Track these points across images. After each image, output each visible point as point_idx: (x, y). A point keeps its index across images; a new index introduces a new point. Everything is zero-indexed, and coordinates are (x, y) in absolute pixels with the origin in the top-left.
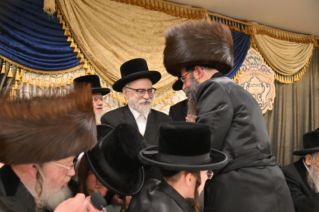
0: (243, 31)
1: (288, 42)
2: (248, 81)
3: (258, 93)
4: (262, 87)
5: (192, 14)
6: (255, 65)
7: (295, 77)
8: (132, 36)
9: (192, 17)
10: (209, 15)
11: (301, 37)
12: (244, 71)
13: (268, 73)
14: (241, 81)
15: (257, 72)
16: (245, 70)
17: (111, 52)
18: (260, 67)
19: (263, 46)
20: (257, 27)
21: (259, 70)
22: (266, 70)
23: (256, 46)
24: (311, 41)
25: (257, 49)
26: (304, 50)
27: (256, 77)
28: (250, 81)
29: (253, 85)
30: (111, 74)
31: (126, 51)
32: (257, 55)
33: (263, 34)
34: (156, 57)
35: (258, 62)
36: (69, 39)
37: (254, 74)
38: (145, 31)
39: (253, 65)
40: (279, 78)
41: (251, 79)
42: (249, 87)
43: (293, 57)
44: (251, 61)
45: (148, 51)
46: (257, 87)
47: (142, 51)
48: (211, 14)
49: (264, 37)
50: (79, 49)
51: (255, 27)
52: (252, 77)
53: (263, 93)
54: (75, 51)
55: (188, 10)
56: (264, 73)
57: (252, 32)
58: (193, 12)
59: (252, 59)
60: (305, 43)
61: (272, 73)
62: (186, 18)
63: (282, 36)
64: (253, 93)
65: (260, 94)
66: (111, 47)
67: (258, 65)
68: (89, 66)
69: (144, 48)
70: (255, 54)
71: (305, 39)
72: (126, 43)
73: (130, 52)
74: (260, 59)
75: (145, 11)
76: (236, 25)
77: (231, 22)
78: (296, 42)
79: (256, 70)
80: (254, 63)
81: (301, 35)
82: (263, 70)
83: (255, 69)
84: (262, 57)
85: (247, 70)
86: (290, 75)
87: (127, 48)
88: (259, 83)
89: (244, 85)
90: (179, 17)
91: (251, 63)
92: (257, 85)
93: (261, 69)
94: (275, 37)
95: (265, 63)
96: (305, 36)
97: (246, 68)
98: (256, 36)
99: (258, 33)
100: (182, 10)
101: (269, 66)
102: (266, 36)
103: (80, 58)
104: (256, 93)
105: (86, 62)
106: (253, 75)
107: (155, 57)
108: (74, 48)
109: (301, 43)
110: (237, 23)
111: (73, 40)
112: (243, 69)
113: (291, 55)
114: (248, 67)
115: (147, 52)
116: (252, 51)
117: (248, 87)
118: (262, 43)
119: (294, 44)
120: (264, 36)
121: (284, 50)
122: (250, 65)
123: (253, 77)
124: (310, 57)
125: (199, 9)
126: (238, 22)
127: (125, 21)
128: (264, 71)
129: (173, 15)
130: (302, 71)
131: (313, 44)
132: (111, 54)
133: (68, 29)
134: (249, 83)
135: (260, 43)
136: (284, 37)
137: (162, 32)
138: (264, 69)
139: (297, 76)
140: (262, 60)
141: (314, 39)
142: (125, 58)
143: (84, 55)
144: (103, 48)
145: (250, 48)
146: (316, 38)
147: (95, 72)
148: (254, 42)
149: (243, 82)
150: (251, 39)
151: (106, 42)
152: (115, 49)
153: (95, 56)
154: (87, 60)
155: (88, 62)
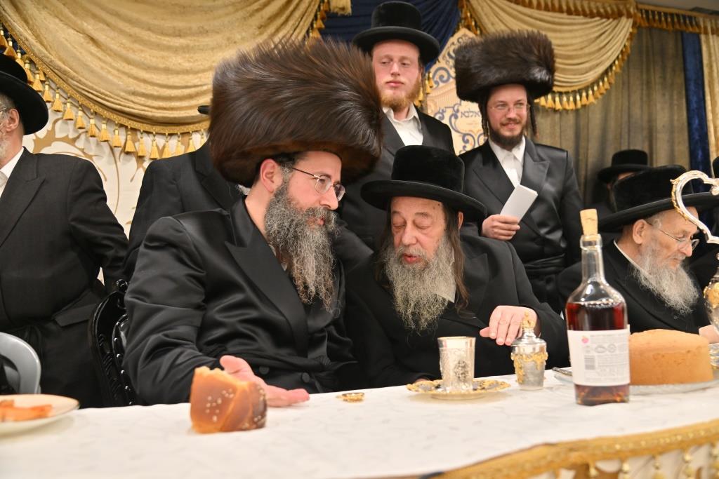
1: (565, 15)
2: (455, 105)
3: (478, 131)
7: (584, 94)
11: (599, 4)
12: (444, 82)
14: (435, 104)
16: (445, 78)
17: (81, 35)
23: (476, 26)
24: (625, 12)
25: (478, 32)
26: (607, 33)
28: (460, 104)
29: (466, 114)
30: (79, 82)
31: (121, 32)
34: (201, 47)
42: (456, 117)
43: (576, 50)
45: (177, 33)
47: (163, 34)
49: (496, 4)
60: (608, 18)
63: (548, 1)
64: (467, 132)
66: (79, 22)
69: (168, 24)
71: (612, 9)
72: (117, 15)
73: (130, 35)
78: (585, 15)
85: (451, 80)
86: (570, 90)
87: (121, 25)
89: (445, 114)
94: (528, 5)
97: (449, 75)
98: (473, 1)
102: (501, 2)
103: (3, 48)
104: (474, 130)
105: (19, 56)
107: (199, 46)
109: (597, 18)
112: (441, 77)
113: (572, 45)
115: (176, 36)
116: (464, 35)
117: (453, 119)
118: (488, 17)
119: (581, 19)
121: (552, 34)
124: (621, 48)
130: (603, 81)
131: (631, 21)
132: (80, 38)
134: (456, 108)
135: (485, 17)
136: (553, 5)
139: (590, 92)
141: (637, 8)
142: (114, 46)
143: (14, 42)
144: (61, 25)
145: (458, 29)
146: (640, 6)
147: (43, 79)
148: (469, 14)
149: (442, 107)
150: (463, 7)
151: (66, 11)
152: (89, 26)
153: (42, 44)
154: (23, 53)
155: (25, 56)
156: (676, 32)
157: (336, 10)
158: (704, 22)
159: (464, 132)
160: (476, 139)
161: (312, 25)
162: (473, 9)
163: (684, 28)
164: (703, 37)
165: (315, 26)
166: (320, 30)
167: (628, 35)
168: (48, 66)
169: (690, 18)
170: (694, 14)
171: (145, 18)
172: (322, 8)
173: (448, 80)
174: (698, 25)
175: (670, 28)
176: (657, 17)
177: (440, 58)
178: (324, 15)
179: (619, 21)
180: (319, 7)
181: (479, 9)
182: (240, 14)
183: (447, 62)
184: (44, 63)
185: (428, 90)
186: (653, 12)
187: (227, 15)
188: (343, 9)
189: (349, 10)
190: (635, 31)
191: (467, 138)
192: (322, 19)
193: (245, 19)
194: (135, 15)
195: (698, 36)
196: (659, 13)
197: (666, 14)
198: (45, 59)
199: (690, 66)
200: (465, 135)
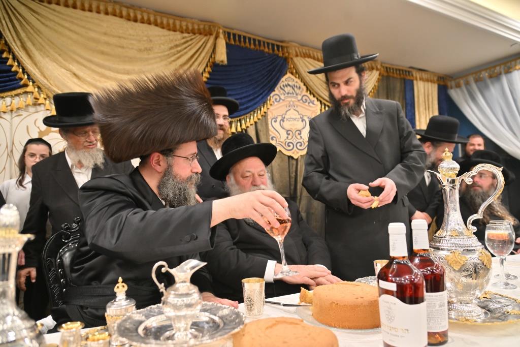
0: (276, 52)
3: (295, 129)
4: (302, 121)
5: (199, 29)
6: (293, 94)
8: (102, 53)
9: (197, 33)
10: (224, 32)
12: (277, 102)
13: (311, 104)
14: (272, 114)
15: (295, 103)
16: (278, 100)
17: (68, 72)
18: (300, 97)
20: (297, 49)
21: (299, 101)
22: (308, 101)
23: (296, 73)
24: (375, 67)
25: (297, 76)
27: (295, 110)
28: (286, 114)
29: (289, 120)
31: (93, 71)
32: (297, 82)
33: (305, 57)
35: (298, 91)
36: (4, 55)
37: (291, 106)
38: (123, 47)
39: (290, 95)
41: (286, 112)
42: (283, 121)
44: (288, 89)
46: (295, 122)
48: (229, 30)
49: (306, 61)
50: (21, 67)
51: (293, 48)
52: (287, 109)
53: (303, 128)
54: (13, 69)
55: (193, 24)
56: (306, 105)
57: (289, 53)
58: (202, 27)
59: (289, 87)
61: (317, 105)
62: (189, 33)
65: (300, 131)
66: (67, 65)
67: (297, 94)
68: (36, 89)
69: (122, 67)
70: (293, 81)
71: (369, 66)
72: (91, 61)
74: (300, 88)
75: (124, 23)
76: (266, 45)
77: (259, 41)
79: (295, 101)
80: (291, 92)
82: (304, 101)
83: (293, 99)
84: (305, 85)
85: (281, 101)
87: (93, 67)
88: (299, 117)
89: (277, 119)
90: (178, 33)
91: (287, 92)
92: (295, 119)
93: (302, 99)
95: (309, 92)
97: (280, 99)
98: (295, 59)
99: (297, 56)
100: (184, 24)
101: (314, 96)
102: (310, 60)
103: (21, 79)
104: (294, 128)
105: (31, 83)
106: (289, 107)
108: (12, 66)
110: (268, 44)
111: (11, 57)
112: (276, 99)
114: (282, 97)
116: (289, 77)
117: (282, 122)
120: (307, 59)
122: (286, 95)
123: (289, 110)
124: (373, 86)
125: (209, 24)
126: (270, 41)
127: (92, 35)
128: (306, 102)
129: (169, 30)
131: (378, 72)
132: (69, 74)
133: (4, 42)
134: (283, 116)
135: (301, 68)
137: (150, 50)
138: (306, 100)
140: (303, 89)
141: (381, 65)
142: (89, 79)
143: (28, 75)
144: (57, 66)
145: (286, 74)
146: (383, 65)
147: (45, 97)
148: (292, 66)
149: (276, 115)
150: (289, 62)
151: (60, 59)
152: (74, 68)
153: (45, 77)
154: (34, 82)
155: (35, 84)
156: (401, 79)
157: (218, 62)
158: (416, 74)
159: (288, 129)
160: (294, 132)
161: (205, 69)
162: (295, 63)
163: (405, 77)
164: (415, 82)
165: (206, 70)
166: (209, 73)
167: (377, 79)
168: (48, 89)
169: (409, 72)
170: (410, 70)
171: (107, 64)
172: (211, 60)
173: (280, 100)
174: (412, 75)
175: (398, 77)
176: (392, 71)
177: (276, 89)
178: (212, 64)
179: (372, 73)
180: (209, 60)
181: (298, 64)
182: (164, 63)
183: (279, 91)
184: (46, 88)
185: (269, 106)
186: (390, 68)
187: (156, 63)
188: (222, 61)
189: (226, 62)
190: (381, 77)
191: (288, 132)
192: (211, 67)
193: (166, 65)
194: (102, 62)
195: (412, 82)
196: (393, 69)
197: (396, 70)
198: (46, 86)
199: (408, 97)
200: (288, 131)
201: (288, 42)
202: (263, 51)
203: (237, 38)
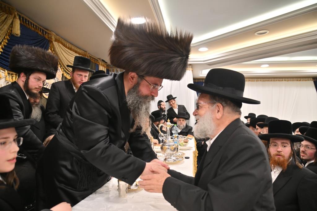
0: (45, 36)
1: (74, 53)
10: (17, 14)
19: (59, 51)
20: (55, 36)
23: (53, 50)
24: (87, 55)
33: (59, 43)
40: (67, 75)
48: (19, 13)
51: (53, 36)
57: (51, 38)
58: (3, 6)
63: (71, 47)
77: (36, 26)
81: (81, 50)
94: (66, 47)
96: (83, 51)
98: (54, 43)
99: (56, 40)
102: (60, 45)
110: (40, 29)
118: (58, 49)
120: (59, 44)
121: (71, 57)
125: (8, 6)
135: (57, 49)
136: (72, 49)
148: (52, 46)
150: (50, 43)
157: (15, 34)
158: (100, 62)
162: (54, 45)
163: (96, 62)
164: (99, 66)
165: (6, 38)
166: (8, 40)
169: (98, 60)
172: (9, 32)
175: (94, 62)
178: (10, 34)
188: (17, 35)
189: (19, 35)
192: (9, 36)
197: (93, 58)
201: (51, 31)
202: (38, 33)
203: (24, 21)
